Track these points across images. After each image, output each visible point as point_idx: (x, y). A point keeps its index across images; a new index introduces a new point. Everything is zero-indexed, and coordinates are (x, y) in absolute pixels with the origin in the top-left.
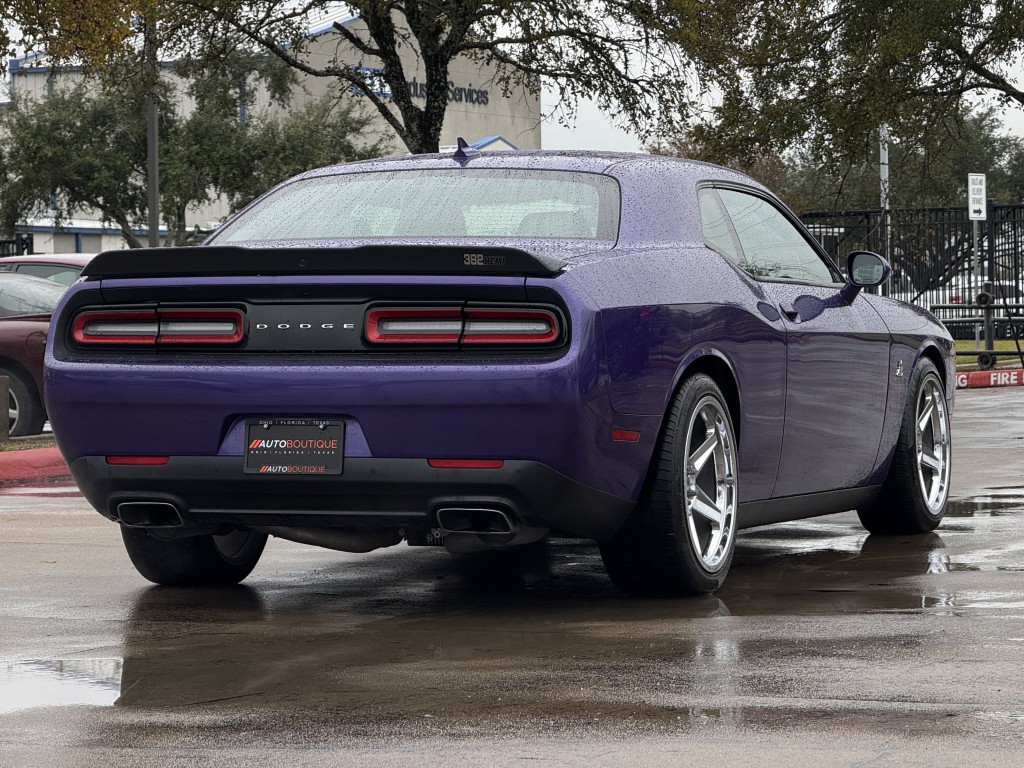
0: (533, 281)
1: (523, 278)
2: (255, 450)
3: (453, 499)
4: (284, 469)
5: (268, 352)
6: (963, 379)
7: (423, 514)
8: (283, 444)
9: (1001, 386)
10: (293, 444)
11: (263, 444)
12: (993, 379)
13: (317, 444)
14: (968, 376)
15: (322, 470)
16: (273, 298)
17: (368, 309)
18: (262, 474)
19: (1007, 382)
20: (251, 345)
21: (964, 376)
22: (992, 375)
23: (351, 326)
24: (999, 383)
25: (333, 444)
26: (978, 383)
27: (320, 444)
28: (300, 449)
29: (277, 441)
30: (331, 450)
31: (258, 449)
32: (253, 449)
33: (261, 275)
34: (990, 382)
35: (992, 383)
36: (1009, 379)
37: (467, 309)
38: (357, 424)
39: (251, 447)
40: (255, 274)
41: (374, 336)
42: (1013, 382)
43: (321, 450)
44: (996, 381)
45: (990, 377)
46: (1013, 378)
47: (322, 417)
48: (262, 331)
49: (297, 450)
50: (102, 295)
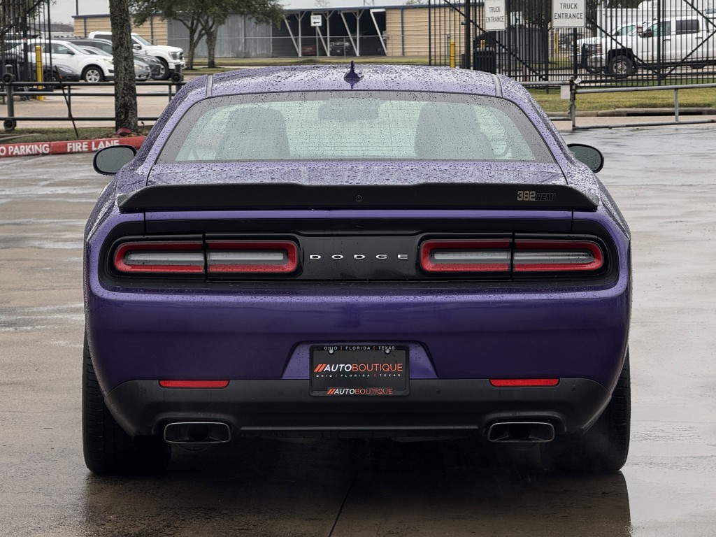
0: (579, 215)
1: (571, 212)
2: (320, 374)
3: (510, 414)
4: (352, 391)
5: (322, 280)
6: (46, 147)
7: (476, 427)
8: (348, 367)
9: (75, 153)
10: (358, 368)
11: (328, 368)
12: (69, 148)
13: (382, 367)
14: (50, 145)
15: (390, 392)
16: (324, 230)
17: (421, 241)
18: (329, 396)
19: (80, 150)
20: (306, 274)
21: (47, 146)
22: (69, 144)
23: (406, 257)
24: (74, 150)
25: (398, 367)
26: (58, 150)
27: (386, 367)
28: (366, 373)
29: (342, 365)
30: (397, 372)
31: (322, 372)
32: (318, 373)
33: (315, 209)
34: (67, 149)
35: (69, 150)
36: (81, 148)
37: (517, 241)
38: (421, 349)
39: (316, 371)
40: (309, 209)
41: (429, 266)
42: (84, 150)
43: (388, 373)
44: (71, 149)
45: (66, 146)
46: (84, 146)
47: (387, 342)
48: (315, 261)
49: (363, 373)
50: (145, 227)
